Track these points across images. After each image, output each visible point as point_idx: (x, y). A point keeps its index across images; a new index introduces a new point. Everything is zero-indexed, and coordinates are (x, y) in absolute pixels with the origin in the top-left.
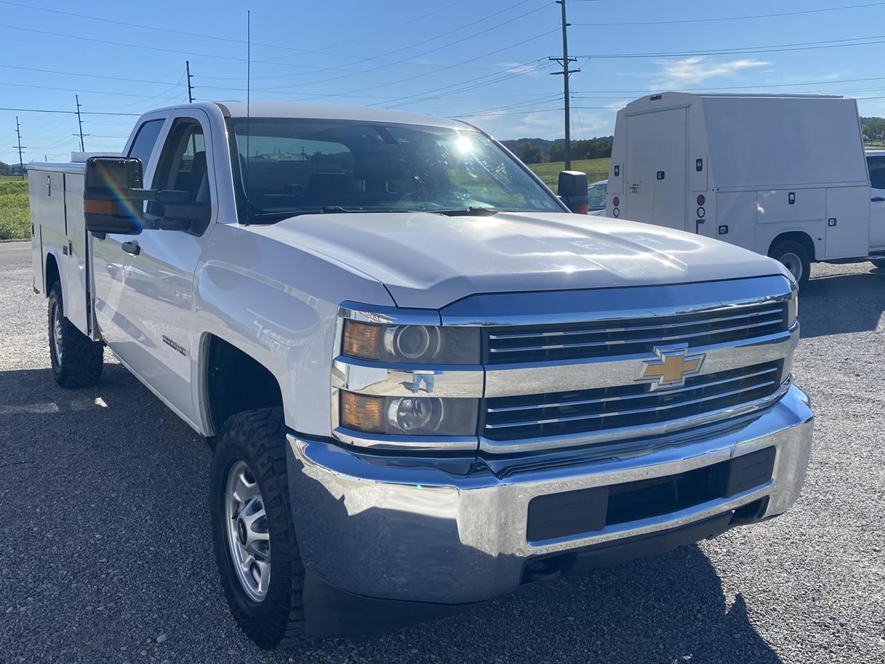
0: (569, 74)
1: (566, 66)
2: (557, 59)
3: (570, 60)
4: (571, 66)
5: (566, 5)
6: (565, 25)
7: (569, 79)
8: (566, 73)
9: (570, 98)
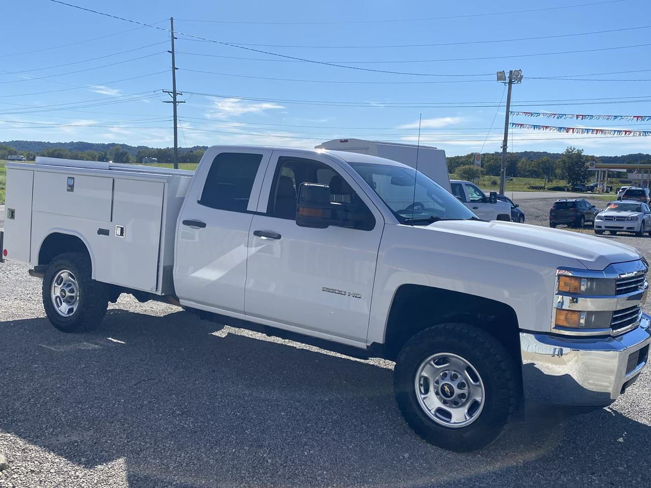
0: (177, 103)
1: (175, 98)
2: (168, 92)
3: (178, 94)
4: (178, 98)
5: (175, 54)
6: (174, 68)
7: (177, 107)
8: (175, 102)
9: (177, 121)
